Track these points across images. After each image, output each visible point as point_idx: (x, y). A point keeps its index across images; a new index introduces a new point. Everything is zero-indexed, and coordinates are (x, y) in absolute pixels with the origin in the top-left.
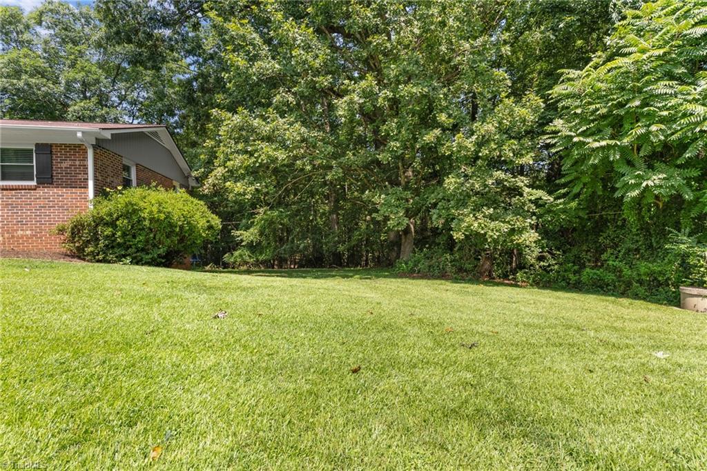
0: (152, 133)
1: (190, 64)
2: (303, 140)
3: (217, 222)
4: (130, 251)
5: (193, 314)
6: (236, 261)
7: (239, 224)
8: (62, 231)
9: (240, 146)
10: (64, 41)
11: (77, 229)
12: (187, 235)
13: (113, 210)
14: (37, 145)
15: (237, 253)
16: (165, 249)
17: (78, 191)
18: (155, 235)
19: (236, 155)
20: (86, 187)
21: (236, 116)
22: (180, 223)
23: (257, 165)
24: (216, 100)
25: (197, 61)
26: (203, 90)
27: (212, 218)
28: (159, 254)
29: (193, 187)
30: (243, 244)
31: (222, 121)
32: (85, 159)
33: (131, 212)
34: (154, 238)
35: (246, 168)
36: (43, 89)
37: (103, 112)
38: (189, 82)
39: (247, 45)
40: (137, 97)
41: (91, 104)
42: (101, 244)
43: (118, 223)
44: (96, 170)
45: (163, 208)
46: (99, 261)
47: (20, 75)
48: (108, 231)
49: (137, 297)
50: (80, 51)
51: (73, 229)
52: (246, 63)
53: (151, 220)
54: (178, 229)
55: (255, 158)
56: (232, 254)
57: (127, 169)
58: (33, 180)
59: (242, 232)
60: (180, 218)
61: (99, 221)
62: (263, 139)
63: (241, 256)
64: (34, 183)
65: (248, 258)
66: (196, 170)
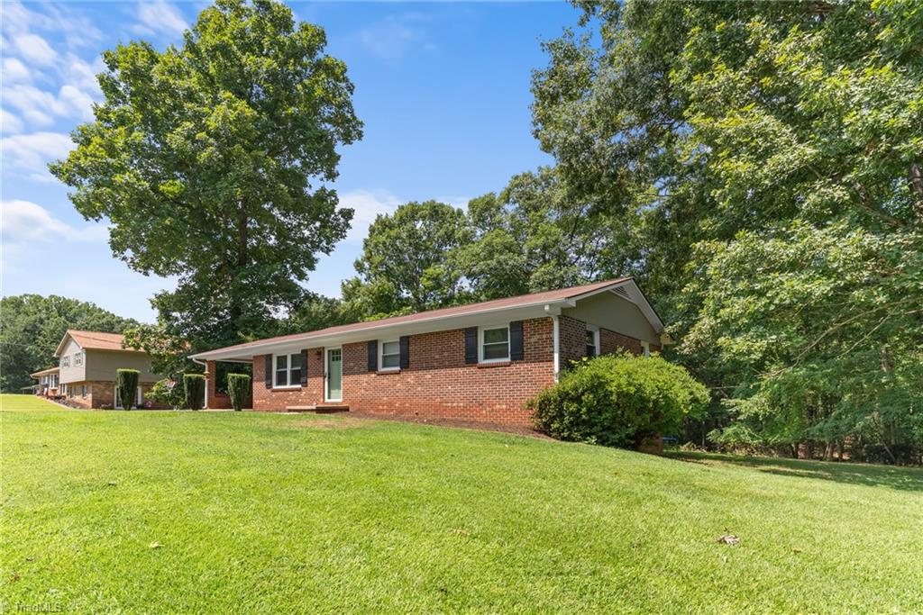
0: (616, 289)
1: (661, 189)
2: (869, 255)
3: (704, 393)
4: (595, 429)
5: (687, 530)
6: (729, 442)
7: (734, 390)
8: (531, 405)
9: (741, 286)
10: (527, 211)
11: (544, 404)
12: (662, 411)
13: (578, 384)
14: (512, 324)
15: (729, 431)
16: (635, 429)
17: (545, 365)
18: (623, 412)
19: (735, 299)
20: (552, 360)
21: (733, 244)
22: (654, 397)
23: (772, 307)
24: (700, 228)
25: (669, 182)
26: (679, 218)
27: (697, 389)
28: (627, 435)
29: (665, 346)
30: (741, 417)
31: (712, 255)
32: (551, 331)
33: (597, 386)
34: (622, 415)
35: (752, 315)
36: (510, 263)
37: (562, 272)
38: (660, 213)
39: (753, 139)
40: (597, 246)
41: (550, 267)
42: (567, 420)
43: (583, 398)
44: (561, 342)
45: (634, 379)
46: (564, 439)
47: (493, 255)
48: (573, 407)
49: (613, 492)
50: (540, 216)
51: (540, 404)
52: (752, 165)
53: (619, 395)
54: (651, 405)
55: (768, 298)
56: (722, 431)
57: (590, 334)
58: (507, 356)
59: (738, 400)
60: (653, 391)
61: (564, 396)
62: (782, 270)
63: (736, 434)
64: (508, 360)
65: (748, 438)
66: (671, 325)
